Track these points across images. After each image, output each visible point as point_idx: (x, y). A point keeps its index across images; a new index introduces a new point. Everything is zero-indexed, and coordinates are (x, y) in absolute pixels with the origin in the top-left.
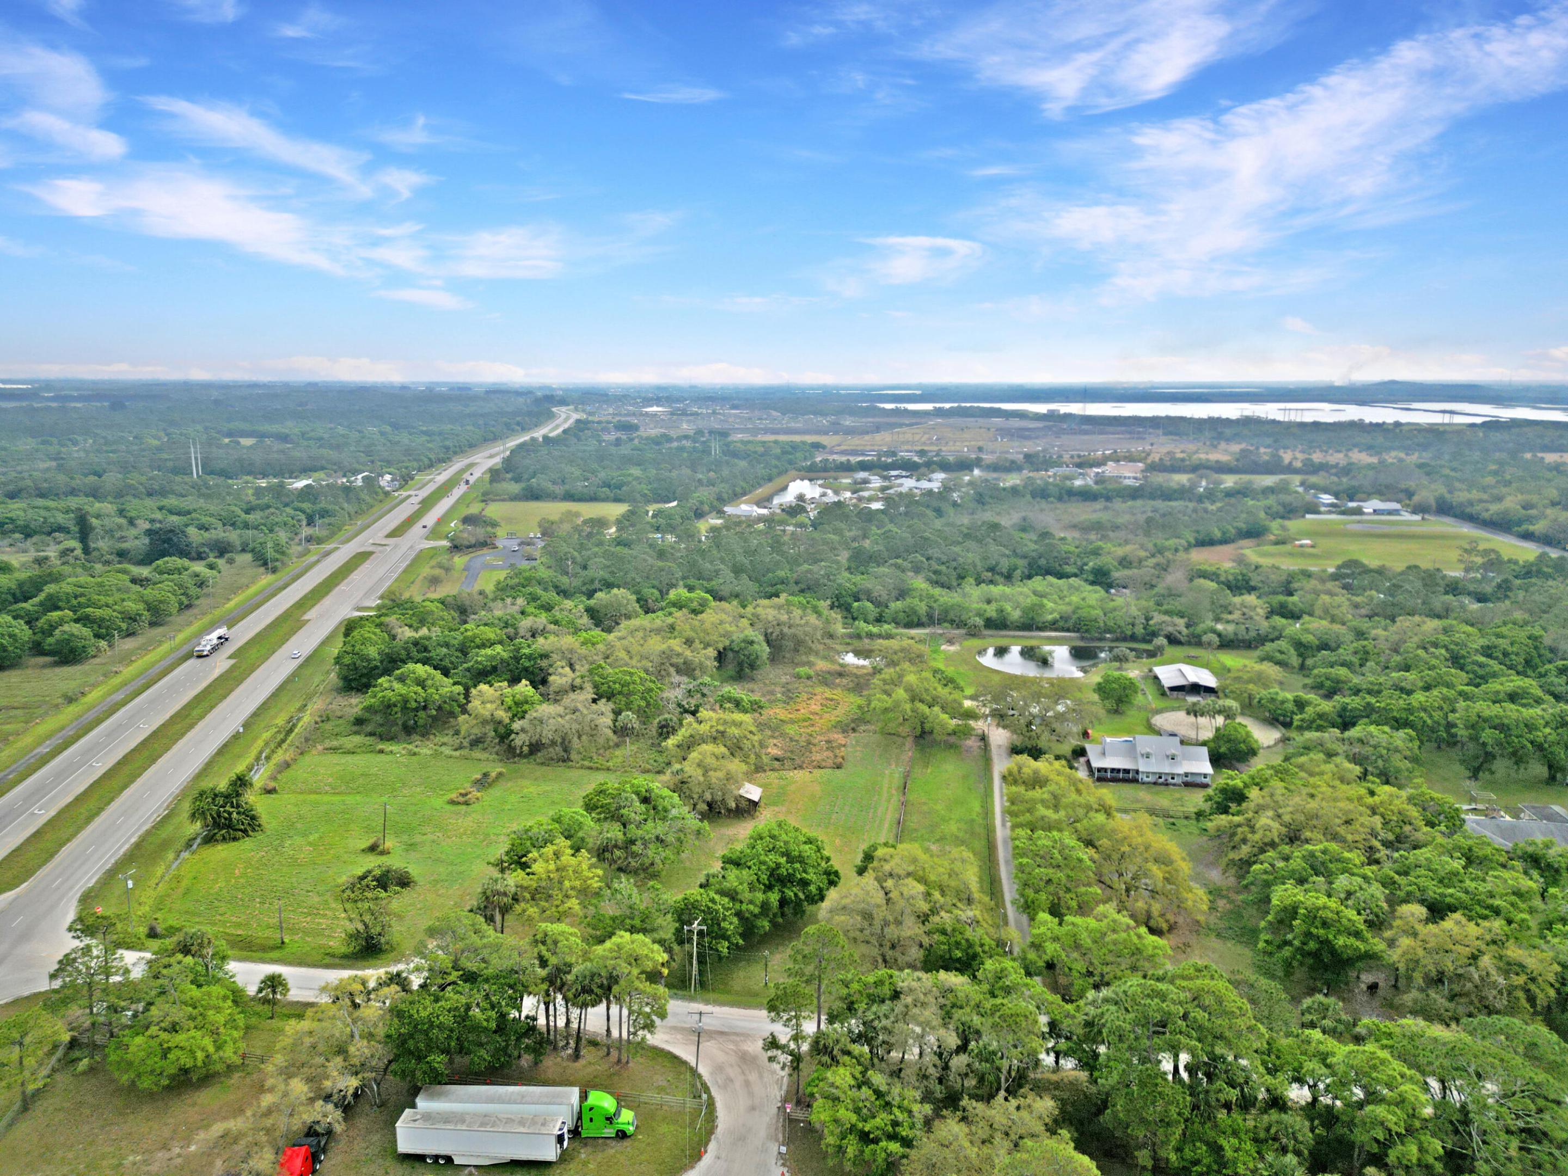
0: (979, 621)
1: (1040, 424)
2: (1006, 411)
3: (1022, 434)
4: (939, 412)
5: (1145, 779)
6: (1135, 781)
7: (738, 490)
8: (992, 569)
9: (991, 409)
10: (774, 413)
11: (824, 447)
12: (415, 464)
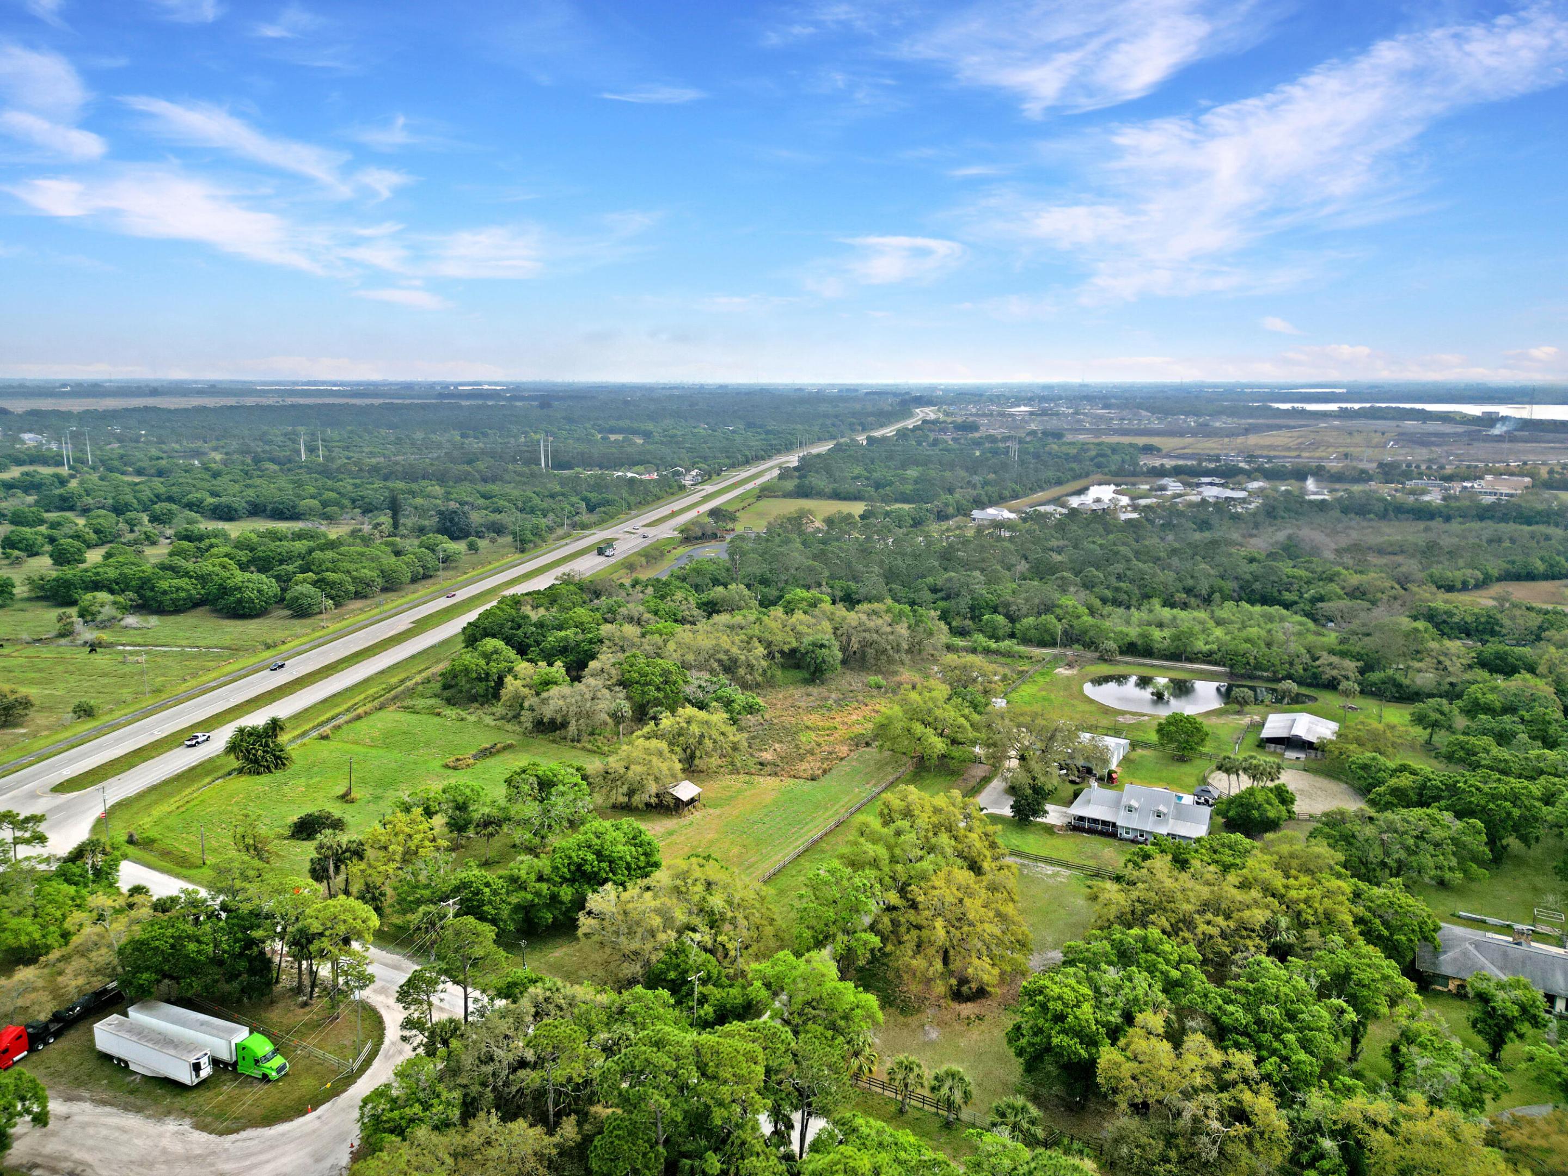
0: (1112, 645)
1: (1460, 429)
2: (1430, 412)
3: (1422, 440)
4: (1344, 414)
5: (1125, 835)
6: (1114, 835)
7: (1006, 493)
8: (1189, 591)
9: (1412, 409)
10: (1144, 413)
11: (1159, 450)
12: (727, 461)
